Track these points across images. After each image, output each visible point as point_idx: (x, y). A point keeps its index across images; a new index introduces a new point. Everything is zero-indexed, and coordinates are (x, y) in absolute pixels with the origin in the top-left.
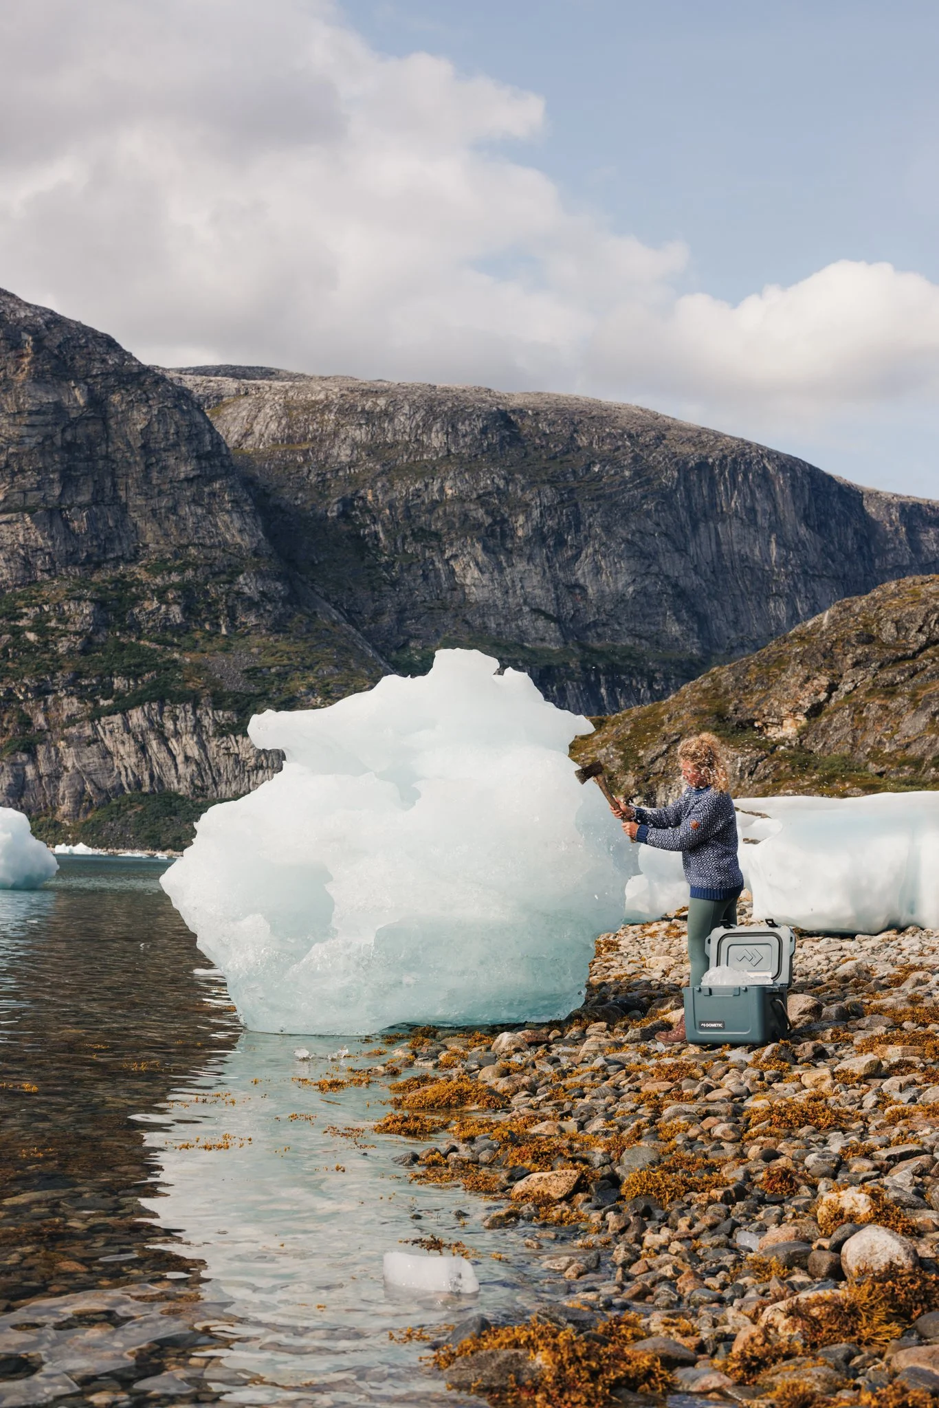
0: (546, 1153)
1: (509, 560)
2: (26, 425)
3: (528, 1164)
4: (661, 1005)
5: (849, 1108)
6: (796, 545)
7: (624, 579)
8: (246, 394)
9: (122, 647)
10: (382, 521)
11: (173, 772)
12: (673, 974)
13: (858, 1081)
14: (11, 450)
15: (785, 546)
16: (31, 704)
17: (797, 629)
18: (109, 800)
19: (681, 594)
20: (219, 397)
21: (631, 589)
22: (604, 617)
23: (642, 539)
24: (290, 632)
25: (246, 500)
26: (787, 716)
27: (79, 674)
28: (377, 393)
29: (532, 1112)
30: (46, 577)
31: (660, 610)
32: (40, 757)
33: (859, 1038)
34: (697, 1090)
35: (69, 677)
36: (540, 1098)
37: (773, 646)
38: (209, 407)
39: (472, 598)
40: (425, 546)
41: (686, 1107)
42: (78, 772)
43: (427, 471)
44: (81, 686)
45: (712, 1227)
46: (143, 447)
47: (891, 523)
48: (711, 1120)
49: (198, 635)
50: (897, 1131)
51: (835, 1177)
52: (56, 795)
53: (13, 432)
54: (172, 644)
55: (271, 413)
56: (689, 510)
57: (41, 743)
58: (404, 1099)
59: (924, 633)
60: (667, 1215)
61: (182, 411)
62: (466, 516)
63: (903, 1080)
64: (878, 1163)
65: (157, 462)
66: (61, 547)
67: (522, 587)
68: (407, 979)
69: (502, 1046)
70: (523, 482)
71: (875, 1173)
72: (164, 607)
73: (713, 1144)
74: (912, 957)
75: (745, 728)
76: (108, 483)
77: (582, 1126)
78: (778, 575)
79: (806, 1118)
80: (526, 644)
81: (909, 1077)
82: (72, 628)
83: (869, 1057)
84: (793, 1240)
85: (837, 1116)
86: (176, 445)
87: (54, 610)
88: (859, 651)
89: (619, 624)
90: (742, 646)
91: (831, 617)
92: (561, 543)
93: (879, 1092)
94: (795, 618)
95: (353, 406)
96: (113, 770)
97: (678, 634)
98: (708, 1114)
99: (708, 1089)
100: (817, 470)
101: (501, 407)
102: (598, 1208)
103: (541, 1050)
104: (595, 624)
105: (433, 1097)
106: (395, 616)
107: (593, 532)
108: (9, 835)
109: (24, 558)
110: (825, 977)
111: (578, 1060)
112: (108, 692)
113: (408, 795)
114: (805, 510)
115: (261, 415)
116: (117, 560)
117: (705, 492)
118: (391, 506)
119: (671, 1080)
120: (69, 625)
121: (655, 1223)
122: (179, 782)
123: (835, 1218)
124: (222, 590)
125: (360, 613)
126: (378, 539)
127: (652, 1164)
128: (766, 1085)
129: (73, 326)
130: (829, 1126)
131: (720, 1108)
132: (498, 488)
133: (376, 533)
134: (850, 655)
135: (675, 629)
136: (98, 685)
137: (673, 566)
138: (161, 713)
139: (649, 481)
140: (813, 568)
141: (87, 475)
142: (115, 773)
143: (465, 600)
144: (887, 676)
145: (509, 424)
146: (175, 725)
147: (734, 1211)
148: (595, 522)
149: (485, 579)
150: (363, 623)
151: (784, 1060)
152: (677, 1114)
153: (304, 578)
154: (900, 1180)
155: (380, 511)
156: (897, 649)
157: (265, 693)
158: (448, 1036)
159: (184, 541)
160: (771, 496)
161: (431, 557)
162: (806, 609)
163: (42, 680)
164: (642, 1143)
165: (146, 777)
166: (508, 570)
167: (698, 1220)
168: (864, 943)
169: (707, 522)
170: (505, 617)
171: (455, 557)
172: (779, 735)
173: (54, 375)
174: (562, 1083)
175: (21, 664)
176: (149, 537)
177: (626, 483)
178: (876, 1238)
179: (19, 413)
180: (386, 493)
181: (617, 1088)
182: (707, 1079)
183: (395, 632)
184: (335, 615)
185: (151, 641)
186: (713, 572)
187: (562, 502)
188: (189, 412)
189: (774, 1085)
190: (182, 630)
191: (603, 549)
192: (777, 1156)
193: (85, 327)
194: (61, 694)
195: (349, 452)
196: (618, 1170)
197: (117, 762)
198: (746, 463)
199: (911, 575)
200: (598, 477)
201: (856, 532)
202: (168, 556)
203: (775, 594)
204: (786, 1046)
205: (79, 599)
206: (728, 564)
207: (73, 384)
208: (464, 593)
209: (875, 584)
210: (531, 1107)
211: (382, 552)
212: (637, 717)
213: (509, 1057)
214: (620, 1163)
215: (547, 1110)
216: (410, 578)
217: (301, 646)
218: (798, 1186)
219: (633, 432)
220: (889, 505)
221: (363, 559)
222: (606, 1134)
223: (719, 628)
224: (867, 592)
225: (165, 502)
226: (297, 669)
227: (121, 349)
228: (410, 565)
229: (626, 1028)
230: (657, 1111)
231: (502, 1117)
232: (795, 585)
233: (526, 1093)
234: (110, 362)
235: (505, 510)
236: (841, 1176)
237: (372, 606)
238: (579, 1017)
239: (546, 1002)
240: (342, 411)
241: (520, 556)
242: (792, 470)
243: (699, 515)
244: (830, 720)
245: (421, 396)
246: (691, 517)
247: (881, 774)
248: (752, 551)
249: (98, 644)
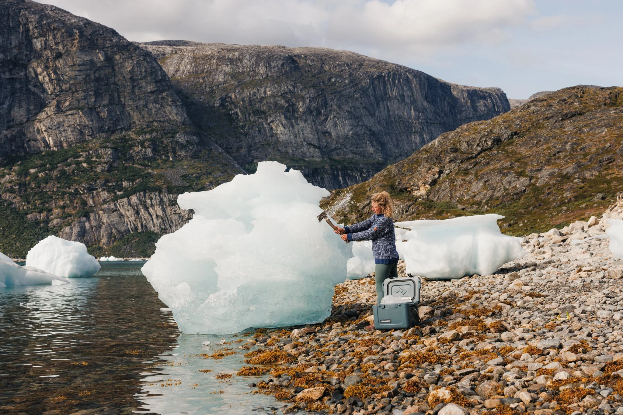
0: (311, 380)
1: (296, 122)
2: (78, 71)
3: (303, 385)
4: (364, 314)
5: (444, 354)
6: (423, 110)
7: (347, 128)
8: (176, 53)
9: (126, 168)
10: (239, 107)
11: (151, 222)
12: (371, 300)
13: (449, 342)
14: (71, 82)
15: (417, 111)
16: (86, 195)
17: (424, 147)
18: (123, 236)
19: (373, 134)
20: (164, 55)
21: (351, 133)
22: (339, 145)
23: (355, 110)
24: (201, 158)
25: (178, 100)
26: (421, 186)
27: (107, 181)
28: (234, 50)
29: (307, 363)
30: (90, 138)
31: (364, 141)
32: (92, 218)
33: (450, 324)
34: (379, 350)
35: (103, 182)
36: (310, 357)
37: (414, 155)
38: (159, 59)
39: (281, 140)
40: (259, 118)
41: (373, 357)
42: (109, 225)
43: (258, 84)
44: (108, 186)
45: (383, 408)
46: (131, 78)
47: (464, 98)
48: (384, 362)
49: (159, 161)
50: (464, 362)
51: (437, 384)
52: (99, 235)
53: (72, 74)
54: (148, 166)
55: (187, 61)
56: (375, 96)
57: (92, 213)
58: (251, 360)
59: (480, 147)
60: (363, 404)
61: (147, 61)
62: (277, 103)
63: (468, 341)
64: (455, 377)
65: (137, 85)
66: (96, 125)
67: (303, 134)
68: (252, 308)
69: (295, 335)
70: (301, 87)
71: (454, 381)
72: (143, 149)
73: (385, 372)
74: (475, 288)
75: (403, 192)
76: (116, 95)
77: (328, 368)
78: (415, 124)
79: (425, 359)
80: (306, 159)
81: (471, 339)
82: (103, 160)
83: (454, 331)
84: (417, 412)
85: (439, 358)
86: (145, 77)
87: (95, 153)
88: (452, 156)
89: (346, 148)
90: (401, 155)
91: (439, 141)
92: (319, 113)
93: (457, 346)
94: (423, 142)
95: (224, 56)
96: (124, 223)
97: (372, 152)
98: (383, 360)
99: (384, 349)
100: (431, 76)
101: (289, 54)
102: (333, 403)
103: (312, 336)
104: (336, 149)
105: (263, 359)
106: (247, 149)
107: (333, 108)
108: (78, 254)
109: (80, 130)
110: (437, 298)
111: (327, 339)
112: (121, 188)
113: (249, 227)
114: (426, 94)
115: (183, 62)
116: (122, 129)
117: (382, 88)
118: (243, 100)
119: (368, 346)
120: (101, 159)
121: (358, 408)
122: (154, 227)
123: (436, 401)
124: (168, 141)
125: (231, 148)
126: (238, 115)
127: (358, 382)
128: (409, 346)
129: (96, 25)
130: (435, 362)
131: (388, 357)
132: (290, 90)
133: (237, 113)
134: (448, 158)
135: (371, 150)
136: (116, 185)
137: (369, 121)
138: (145, 197)
139: (356, 85)
140: (431, 120)
141: (106, 92)
142: (125, 224)
143: (278, 141)
144: (464, 166)
145: (294, 62)
146: (151, 201)
147: (392, 401)
148: (334, 104)
149: (286, 131)
150: (233, 153)
151: (417, 335)
152: (370, 360)
153: (206, 134)
154: (464, 384)
155: (238, 103)
156: (468, 154)
157: (191, 186)
158: (271, 332)
159: (151, 120)
160: (411, 89)
161: (262, 122)
162: (428, 138)
163: (91, 184)
164: (354, 374)
165: (139, 225)
166: (296, 127)
167: (377, 405)
168: (454, 283)
169: (383, 101)
170: (296, 147)
171: (272, 122)
172: (418, 194)
173: (89, 48)
174: (320, 350)
175: (81, 177)
176: (135, 119)
177: (346, 86)
178: (452, 409)
179: (74, 65)
180: (240, 94)
181: (344, 350)
182: (383, 345)
183: (247, 156)
184: (220, 150)
185: (138, 165)
186: (387, 124)
187: (319, 95)
188: (150, 62)
189: (413, 346)
190: (152, 159)
191: (338, 115)
192: (412, 376)
193: (102, 25)
194: (99, 190)
195: (223, 77)
196: (342, 386)
197: (126, 219)
198: (399, 75)
199: (473, 121)
200: (334, 84)
201: (449, 103)
202: (145, 126)
203: (414, 133)
204: (418, 329)
205: (105, 147)
206: (393, 120)
207: (98, 51)
208: (277, 138)
209: (458, 126)
210: (306, 361)
211: (240, 121)
212: (356, 189)
213: (297, 340)
214: (344, 382)
215: (313, 362)
216: (253, 132)
217: (206, 164)
218: (421, 388)
219: (349, 63)
220: (463, 91)
221: (231, 124)
222: (339, 370)
223: (390, 148)
224: (454, 130)
225: (142, 103)
226: (205, 174)
227: (119, 35)
228: (253, 126)
229: (349, 325)
230: (361, 360)
231: (293, 366)
232: (423, 128)
233: (304, 355)
234: (114, 41)
235: (293, 100)
236: (439, 383)
237: (236, 145)
238: (329, 321)
239: (314, 315)
240: (219, 59)
241: (301, 120)
242: (419, 77)
243: (379, 98)
244: (440, 187)
245: (254, 51)
246: (376, 100)
247: (463, 209)
248: (403, 113)
249: (115, 167)
